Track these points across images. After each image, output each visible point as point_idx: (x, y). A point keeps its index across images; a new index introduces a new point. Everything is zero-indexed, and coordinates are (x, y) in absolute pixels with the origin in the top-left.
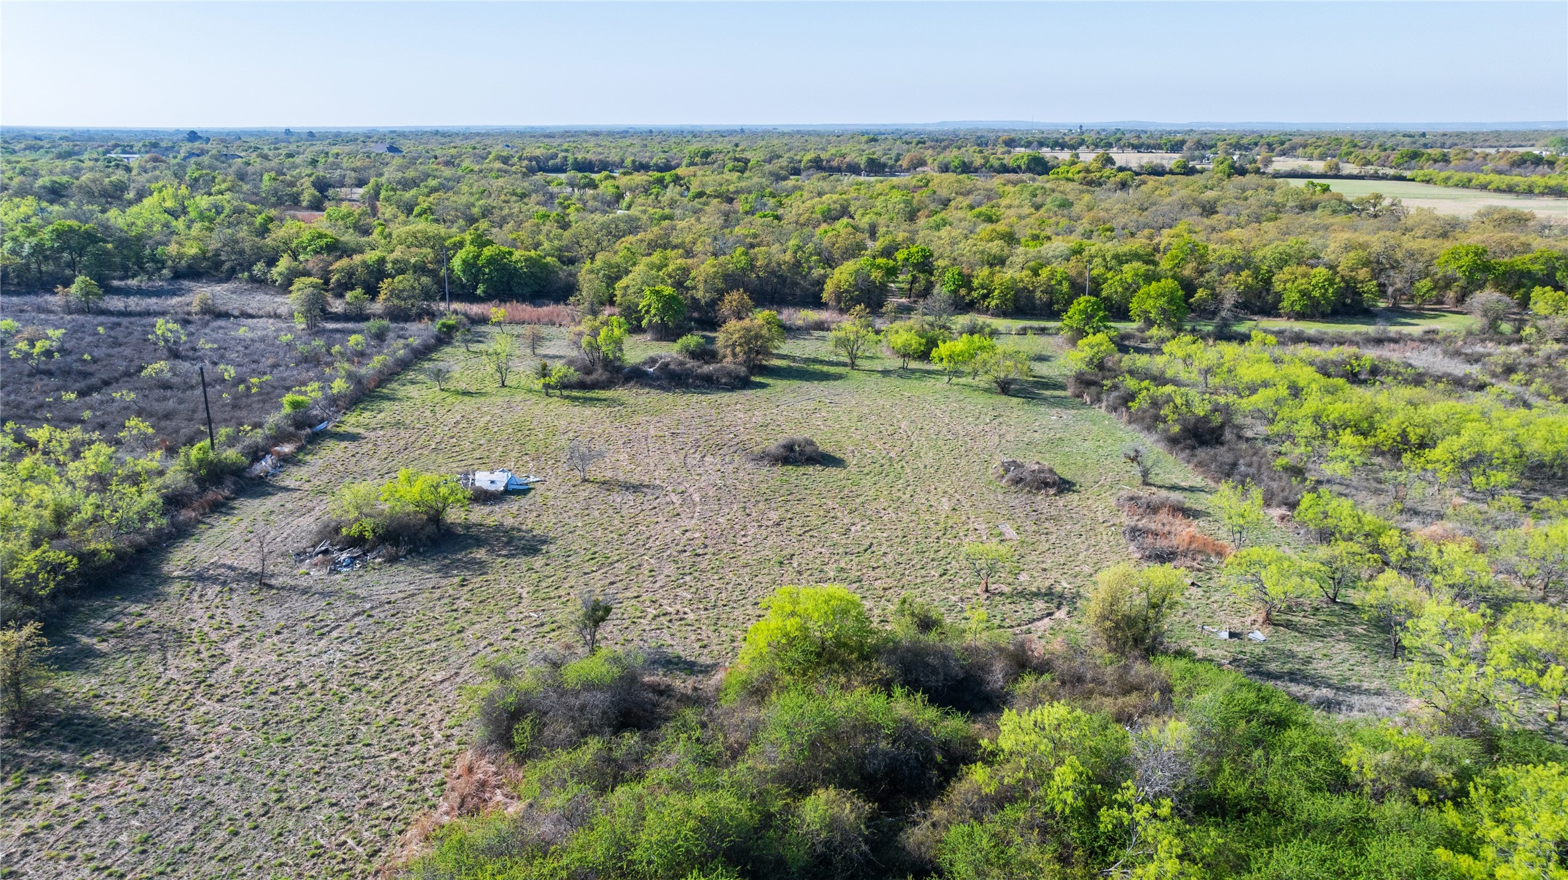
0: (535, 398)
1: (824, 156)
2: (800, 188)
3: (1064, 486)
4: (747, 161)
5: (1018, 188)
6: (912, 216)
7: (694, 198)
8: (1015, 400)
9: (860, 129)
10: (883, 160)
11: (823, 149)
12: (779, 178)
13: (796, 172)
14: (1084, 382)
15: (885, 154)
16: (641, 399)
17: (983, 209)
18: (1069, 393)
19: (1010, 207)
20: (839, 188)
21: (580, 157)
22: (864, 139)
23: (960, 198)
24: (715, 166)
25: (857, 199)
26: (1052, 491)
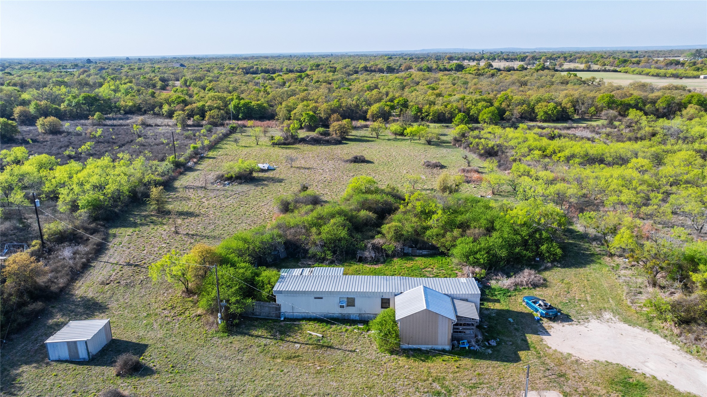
0: (269, 148)
1: (368, 65)
2: (358, 78)
3: (442, 167)
4: (336, 68)
5: (448, 77)
6: (403, 88)
7: (315, 83)
8: (432, 146)
9: (385, 53)
10: (394, 67)
11: (368, 63)
12: (349, 74)
13: (356, 72)
14: (456, 140)
15: (395, 64)
16: (305, 148)
17: (431, 85)
18: (451, 144)
19: (443, 84)
20: (374, 78)
21: (264, 68)
22: (386, 58)
23: (423, 82)
24: (322, 70)
25: (382, 82)
26: (439, 168)
